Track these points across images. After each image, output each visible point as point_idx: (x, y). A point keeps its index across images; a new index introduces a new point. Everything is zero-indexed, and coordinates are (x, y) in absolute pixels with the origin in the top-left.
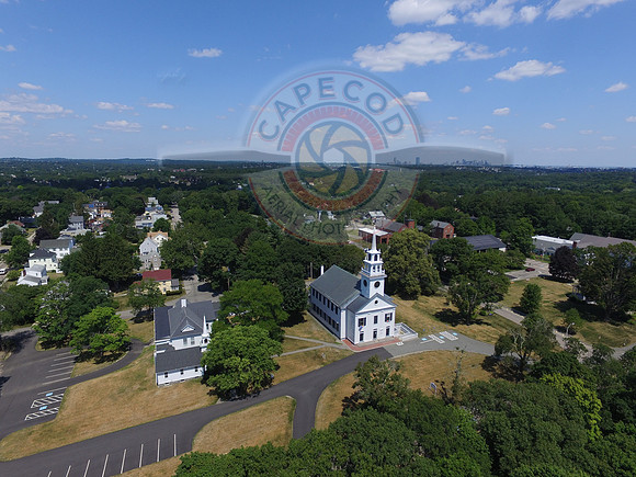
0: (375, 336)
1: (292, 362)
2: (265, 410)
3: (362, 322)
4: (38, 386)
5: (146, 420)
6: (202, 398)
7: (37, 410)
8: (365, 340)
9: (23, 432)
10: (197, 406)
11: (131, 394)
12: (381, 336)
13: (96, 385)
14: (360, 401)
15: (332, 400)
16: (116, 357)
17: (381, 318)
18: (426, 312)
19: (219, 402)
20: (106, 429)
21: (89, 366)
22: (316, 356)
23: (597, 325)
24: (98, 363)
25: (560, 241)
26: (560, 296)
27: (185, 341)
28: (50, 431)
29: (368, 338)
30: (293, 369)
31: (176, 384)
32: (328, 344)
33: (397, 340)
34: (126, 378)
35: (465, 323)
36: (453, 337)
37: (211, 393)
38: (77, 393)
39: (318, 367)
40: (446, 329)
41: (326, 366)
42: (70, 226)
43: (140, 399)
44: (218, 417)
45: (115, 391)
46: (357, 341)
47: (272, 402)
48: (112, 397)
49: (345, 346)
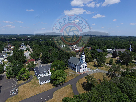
0: (83, 71)
1: (68, 77)
2: (66, 88)
3: (81, 68)
4: (10, 87)
5: (40, 92)
6: (51, 87)
7: (12, 93)
8: (82, 72)
9: (11, 98)
10: (51, 88)
11: (34, 87)
12: (85, 71)
13: (25, 86)
14: (85, 84)
15: (79, 84)
16: (27, 79)
17: (85, 67)
18: (91, 65)
19: (55, 87)
20: (31, 95)
21: (21, 82)
22: (73, 76)
23: (123, 66)
24: (23, 81)
25: (112, 50)
26: (115, 61)
27: (44, 74)
28: (18, 97)
29: (82, 71)
30: (69, 79)
31: (44, 84)
32: (74, 73)
33: (88, 71)
34: (32, 84)
35: (99, 67)
36: (98, 70)
37: (53, 85)
38: (21, 88)
39: (74, 78)
40: (96, 68)
41: (75, 78)
42: (4, 50)
43: (37, 88)
44: (56, 90)
45: (30, 87)
46: (80, 72)
47: (67, 86)
48: (30, 88)
49: (78, 73)
